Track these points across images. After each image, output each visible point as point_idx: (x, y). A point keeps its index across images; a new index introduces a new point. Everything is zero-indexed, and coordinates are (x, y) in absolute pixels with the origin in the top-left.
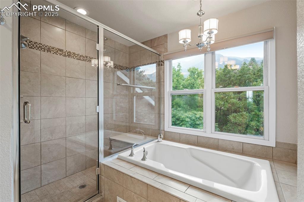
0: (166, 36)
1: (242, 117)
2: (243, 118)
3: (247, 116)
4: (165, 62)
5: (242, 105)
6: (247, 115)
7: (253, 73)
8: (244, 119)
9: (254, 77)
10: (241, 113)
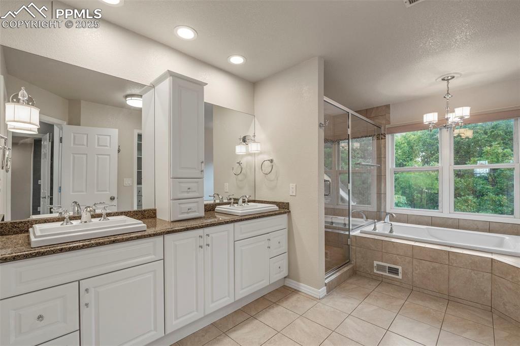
0: (388, 106)
1: (466, 204)
2: (467, 206)
3: (475, 203)
4: (387, 136)
5: (465, 184)
6: (474, 200)
7: (483, 132)
8: (469, 207)
9: (485, 138)
10: (463, 198)
